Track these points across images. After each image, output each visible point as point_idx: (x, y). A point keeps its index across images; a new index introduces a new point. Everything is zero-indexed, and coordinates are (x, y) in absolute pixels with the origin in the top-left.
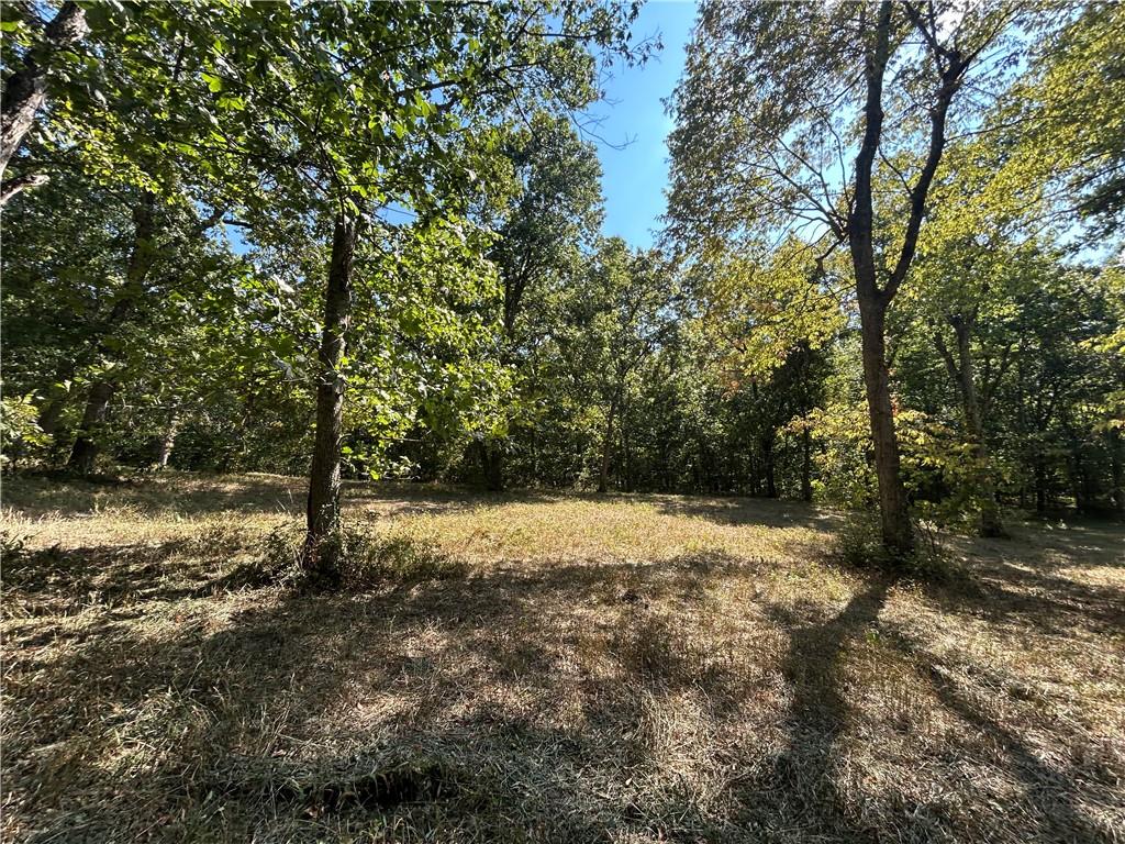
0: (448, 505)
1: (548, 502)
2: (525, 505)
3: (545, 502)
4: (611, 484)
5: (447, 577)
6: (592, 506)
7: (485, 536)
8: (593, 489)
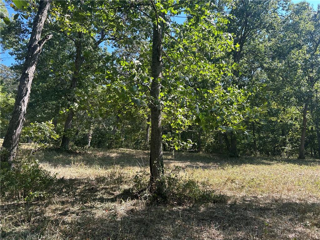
0: (210, 165)
1: (267, 164)
2: (253, 166)
3: (265, 164)
4: (307, 154)
5: (217, 202)
6: (296, 167)
7: (233, 181)
8: (295, 157)
